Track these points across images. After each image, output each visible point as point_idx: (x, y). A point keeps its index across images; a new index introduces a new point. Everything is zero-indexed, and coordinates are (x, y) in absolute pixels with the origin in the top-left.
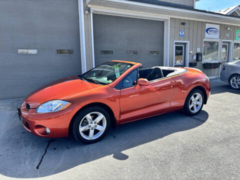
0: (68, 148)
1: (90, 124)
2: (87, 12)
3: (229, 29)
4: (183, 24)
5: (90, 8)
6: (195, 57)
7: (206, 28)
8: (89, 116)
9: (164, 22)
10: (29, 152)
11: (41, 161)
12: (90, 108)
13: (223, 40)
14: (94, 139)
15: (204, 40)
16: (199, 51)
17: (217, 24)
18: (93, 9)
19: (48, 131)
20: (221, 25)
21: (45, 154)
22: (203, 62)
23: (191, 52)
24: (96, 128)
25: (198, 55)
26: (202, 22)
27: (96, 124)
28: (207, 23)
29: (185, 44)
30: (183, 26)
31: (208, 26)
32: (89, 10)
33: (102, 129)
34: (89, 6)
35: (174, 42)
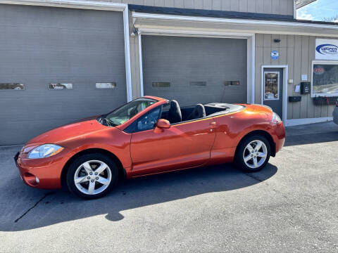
0: (62, 203)
1: (89, 175)
2: (133, 34)
4: (277, 41)
5: (137, 29)
6: (298, 88)
7: (316, 46)
8: (86, 165)
9: (246, 40)
10: (18, 204)
14: (94, 194)
15: (314, 62)
16: (304, 78)
18: (143, 30)
21: (33, 207)
22: (313, 95)
23: (291, 81)
24: (98, 181)
25: (303, 85)
26: (309, 36)
29: (281, 70)
31: (319, 42)
32: (136, 31)
33: (106, 182)
34: (136, 26)
35: (263, 67)
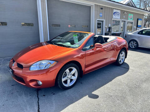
0: (54, 94)
1: (68, 76)
3: (125, 13)
4: (102, 9)
6: (108, 29)
7: (114, 12)
8: (67, 70)
11: (39, 105)
12: (68, 65)
13: (122, 20)
14: (70, 85)
15: (113, 19)
16: (110, 26)
17: (119, 10)
19: (41, 83)
20: (121, 10)
21: (39, 100)
22: (112, 33)
23: (106, 26)
24: (72, 78)
25: (110, 28)
26: (112, 8)
27: (71, 76)
28: (114, 9)
30: (102, 10)
31: (115, 11)
33: (75, 78)
35: (97, 20)
